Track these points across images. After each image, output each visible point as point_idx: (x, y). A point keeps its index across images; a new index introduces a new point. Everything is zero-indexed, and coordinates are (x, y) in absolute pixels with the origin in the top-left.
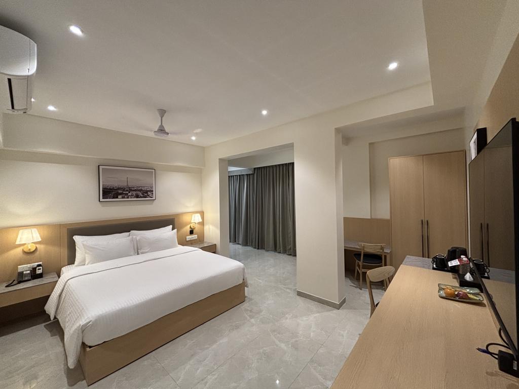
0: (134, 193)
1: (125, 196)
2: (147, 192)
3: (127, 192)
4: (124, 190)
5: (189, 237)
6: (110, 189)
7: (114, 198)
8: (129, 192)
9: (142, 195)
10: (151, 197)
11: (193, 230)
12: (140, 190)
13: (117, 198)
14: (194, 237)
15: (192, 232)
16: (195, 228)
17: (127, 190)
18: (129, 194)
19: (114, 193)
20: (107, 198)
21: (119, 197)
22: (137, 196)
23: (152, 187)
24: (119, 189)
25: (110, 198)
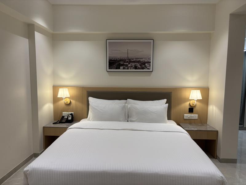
0: (133, 64)
1: (126, 67)
2: (144, 63)
3: (127, 64)
4: (125, 62)
5: (188, 116)
6: (114, 60)
7: (117, 69)
8: (129, 64)
9: (140, 67)
10: (149, 69)
11: (193, 108)
12: (139, 62)
13: (119, 68)
14: (194, 116)
15: (191, 110)
16: (195, 106)
17: (127, 62)
18: (129, 65)
19: (117, 64)
20: (112, 69)
21: (121, 68)
22: (136, 68)
23: (149, 59)
24: (121, 60)
25: (114, 69)
